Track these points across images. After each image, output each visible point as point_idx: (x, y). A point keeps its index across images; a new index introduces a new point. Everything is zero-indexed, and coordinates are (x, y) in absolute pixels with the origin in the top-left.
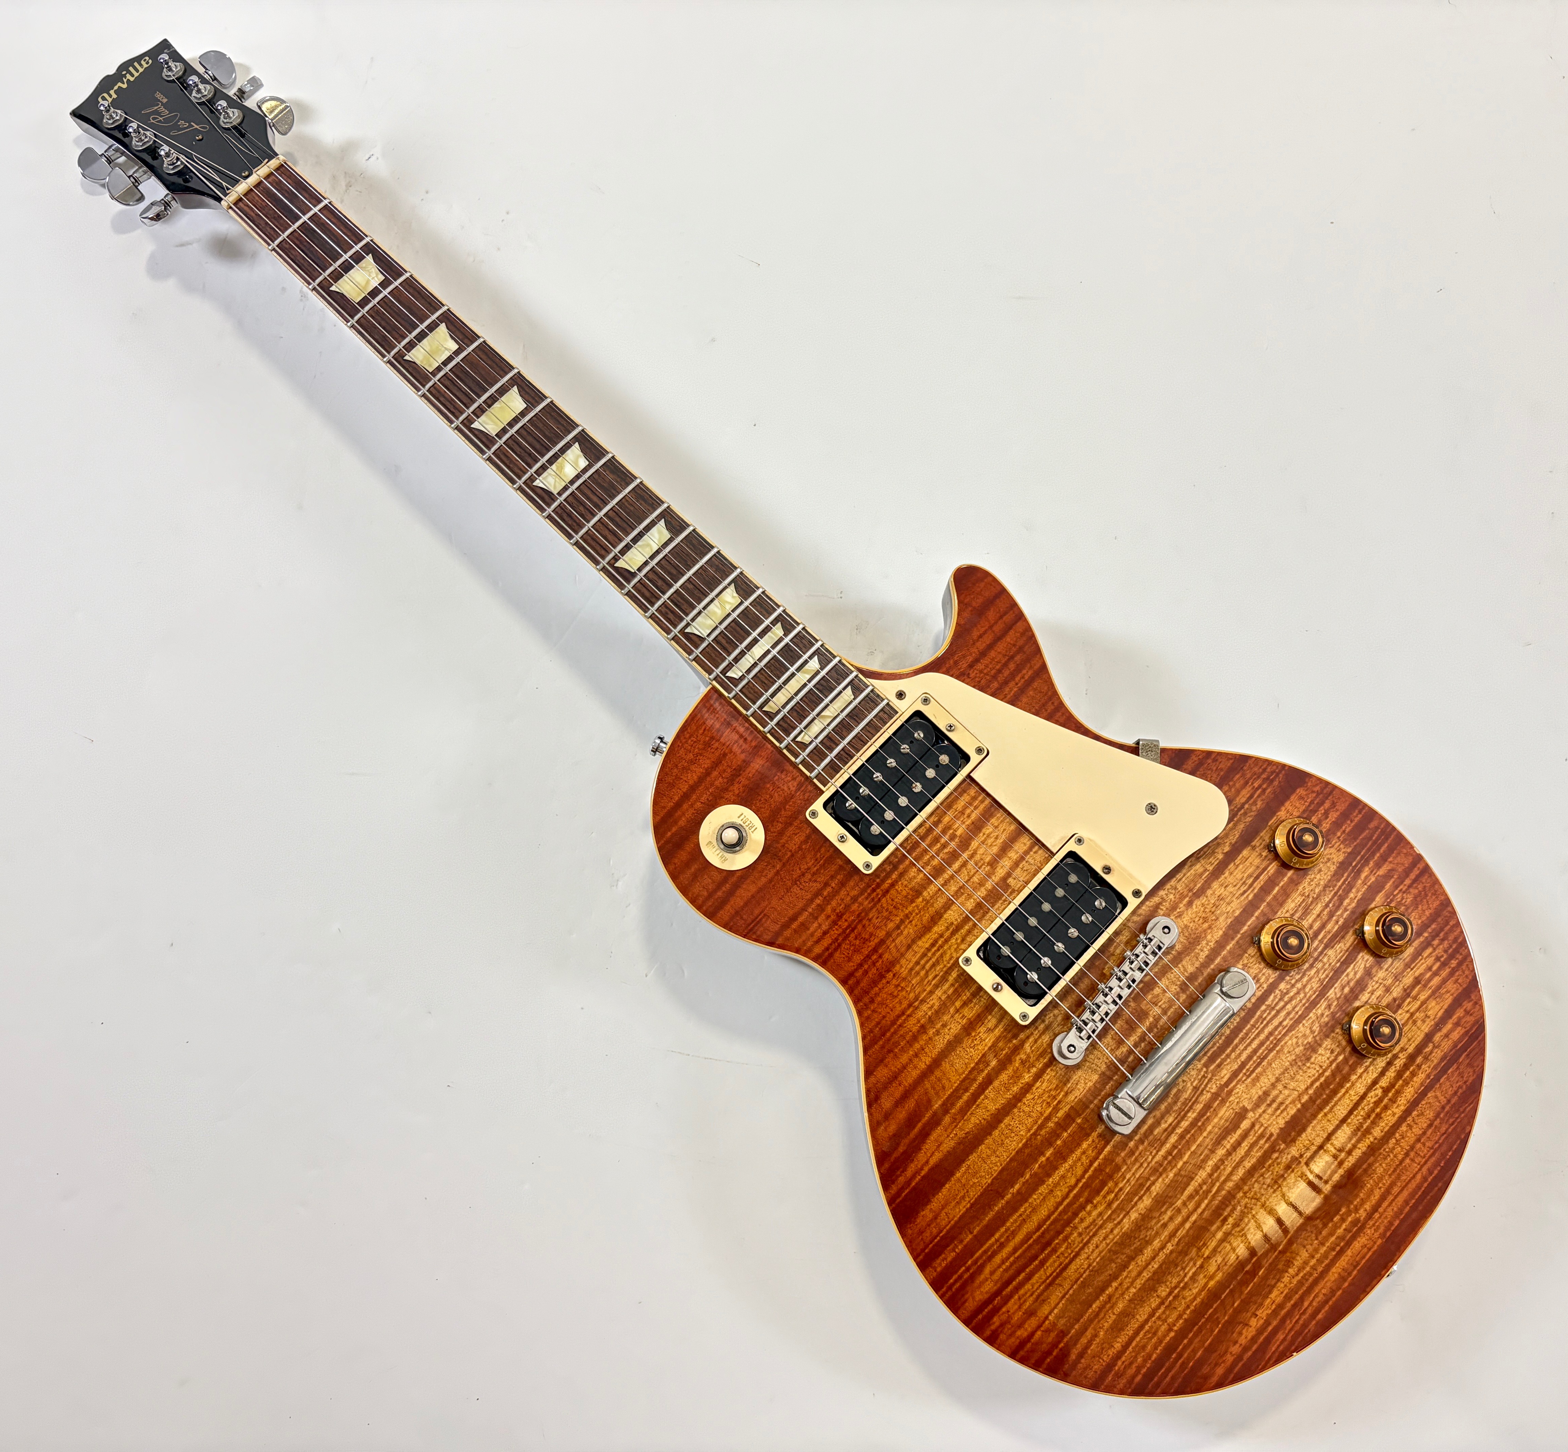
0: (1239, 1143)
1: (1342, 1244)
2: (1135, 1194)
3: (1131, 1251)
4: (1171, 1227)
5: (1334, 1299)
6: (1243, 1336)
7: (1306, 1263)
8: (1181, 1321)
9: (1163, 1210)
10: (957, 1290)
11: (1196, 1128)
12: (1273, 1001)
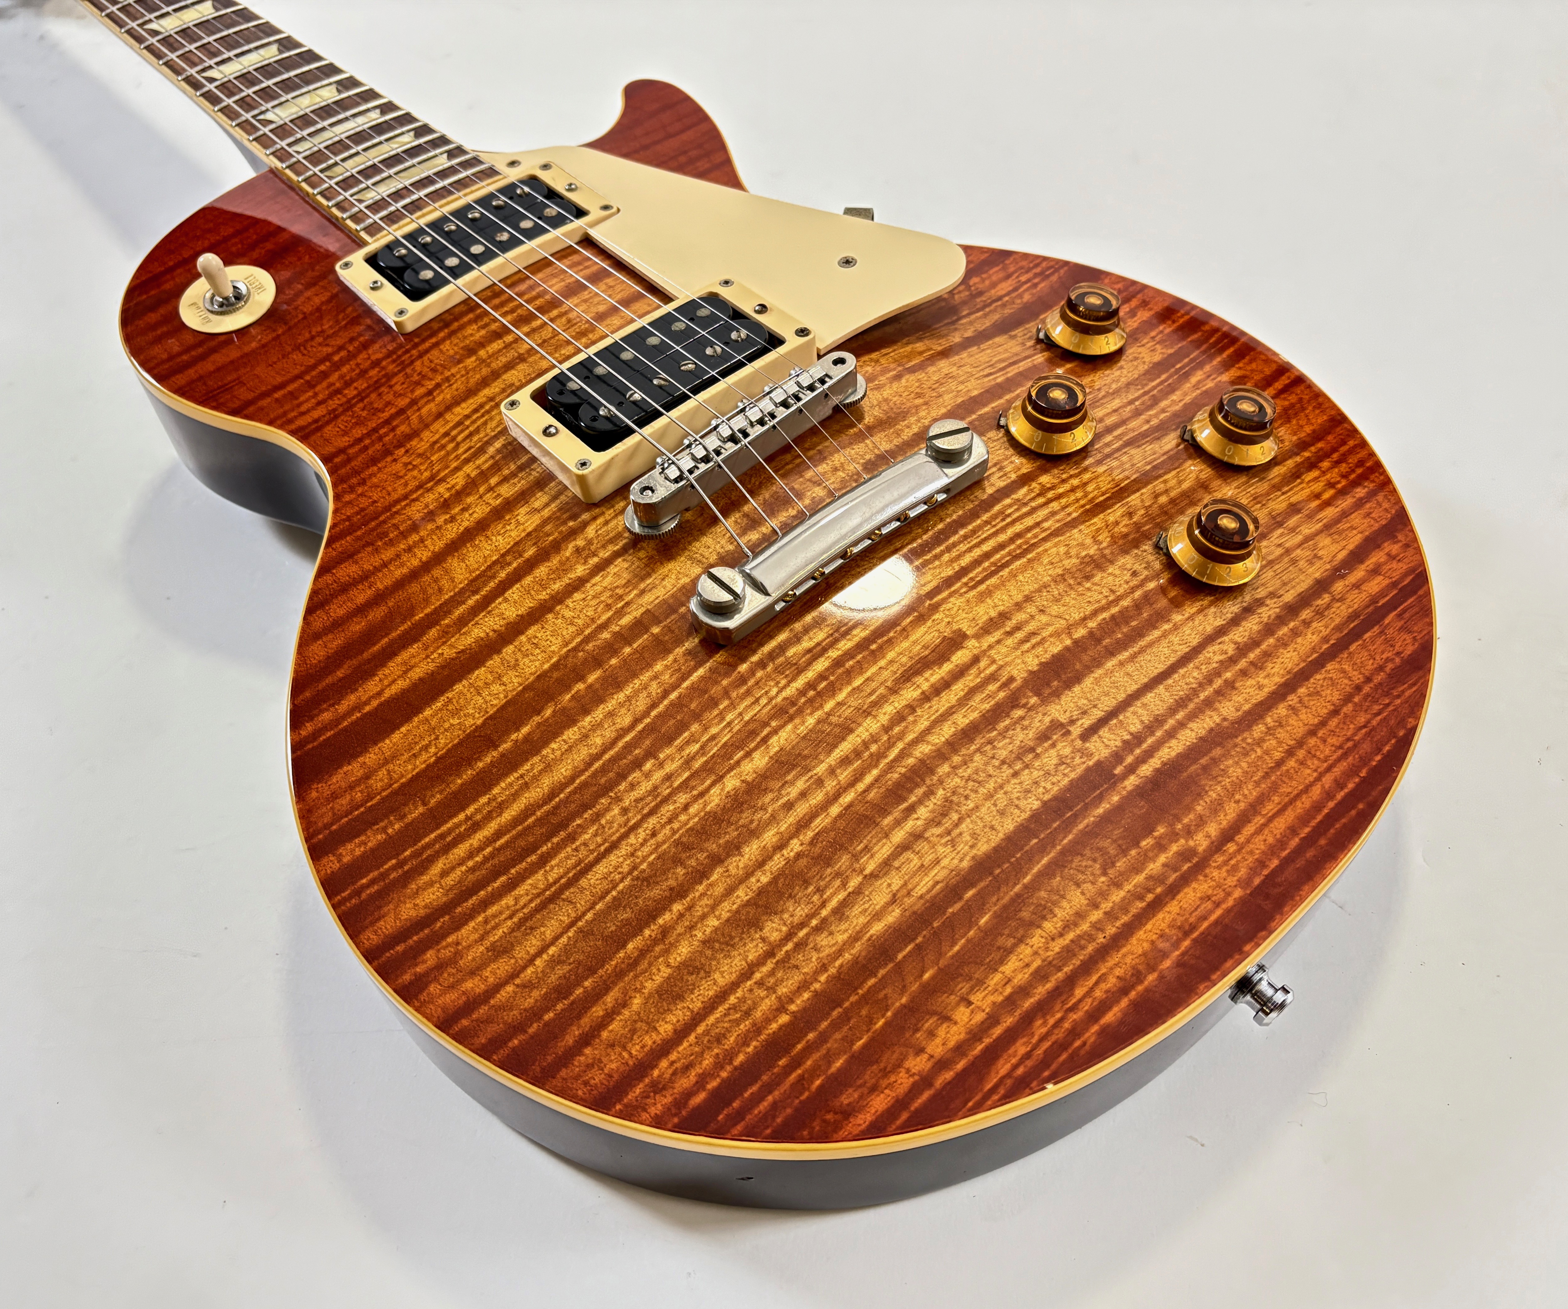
0: (946, 685)
1: (1159, 890)
2: (739, 748)
3: (719, 846)
4: (802, 809)
5: (1140, 988)
6: (938, 1041)
7: (1080, 915)
8: (806, 995)
9: (789, 777)
10: (371, 896)
11: (866, 653)
12: (1025, 495)
